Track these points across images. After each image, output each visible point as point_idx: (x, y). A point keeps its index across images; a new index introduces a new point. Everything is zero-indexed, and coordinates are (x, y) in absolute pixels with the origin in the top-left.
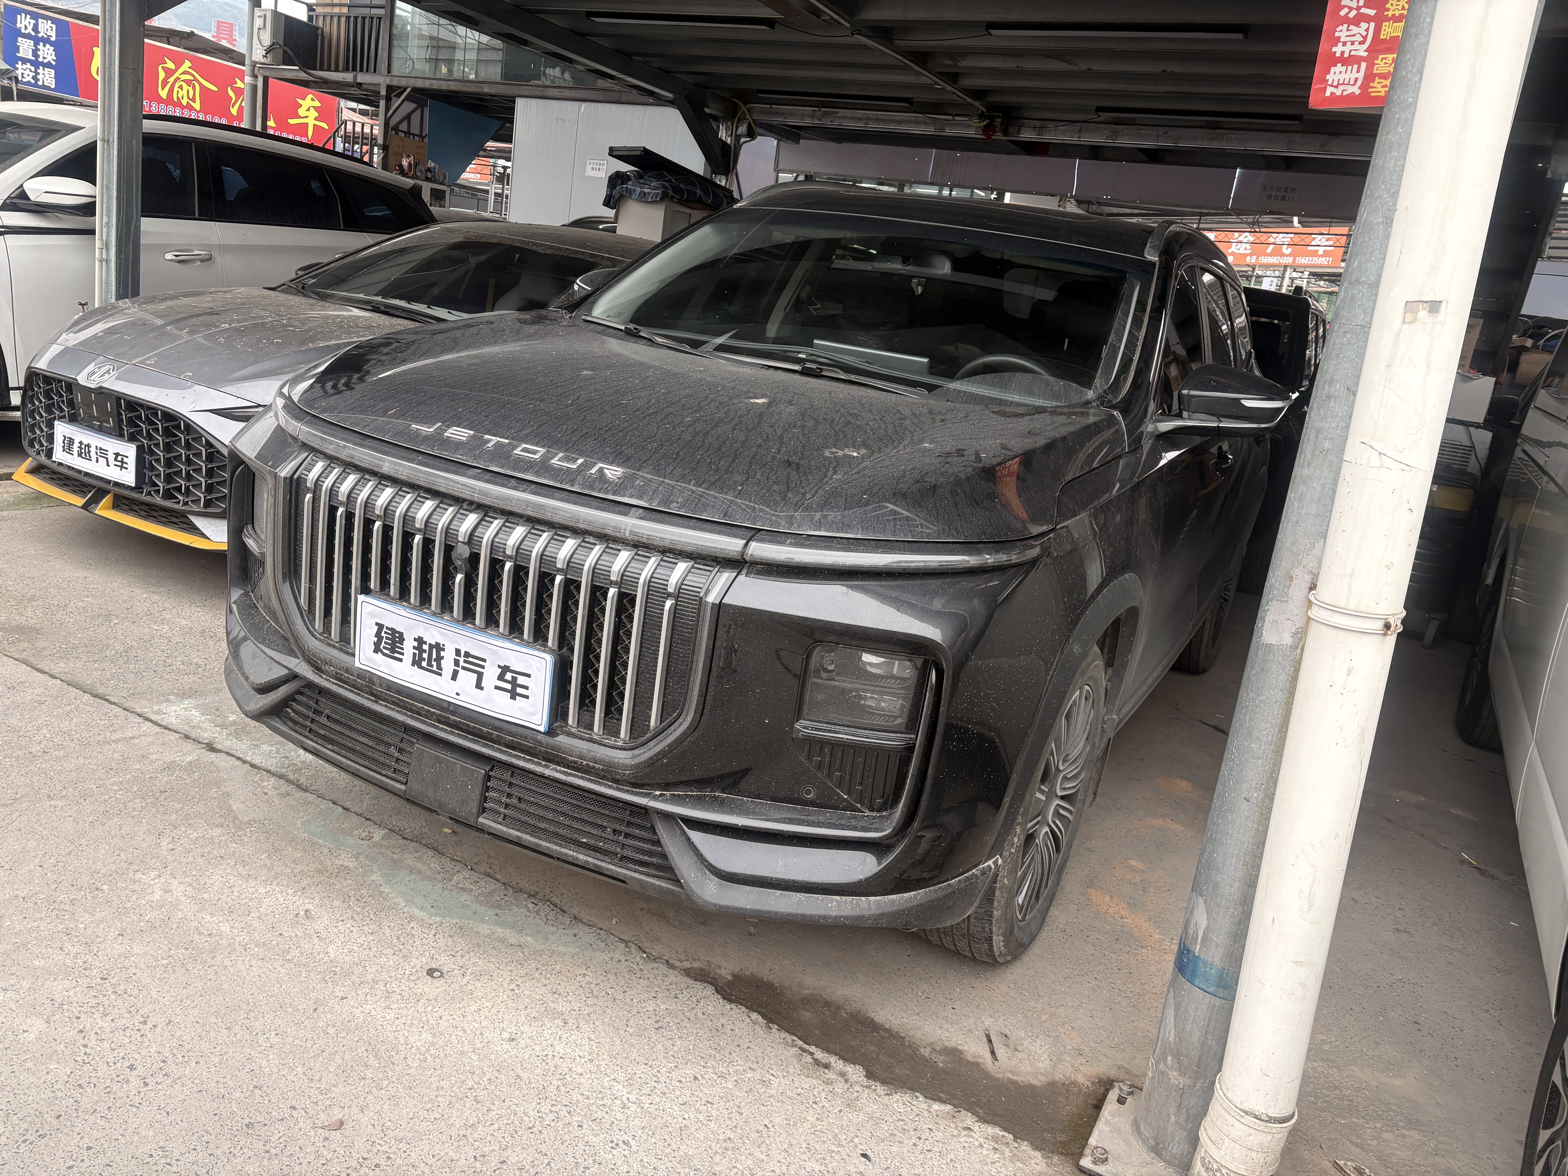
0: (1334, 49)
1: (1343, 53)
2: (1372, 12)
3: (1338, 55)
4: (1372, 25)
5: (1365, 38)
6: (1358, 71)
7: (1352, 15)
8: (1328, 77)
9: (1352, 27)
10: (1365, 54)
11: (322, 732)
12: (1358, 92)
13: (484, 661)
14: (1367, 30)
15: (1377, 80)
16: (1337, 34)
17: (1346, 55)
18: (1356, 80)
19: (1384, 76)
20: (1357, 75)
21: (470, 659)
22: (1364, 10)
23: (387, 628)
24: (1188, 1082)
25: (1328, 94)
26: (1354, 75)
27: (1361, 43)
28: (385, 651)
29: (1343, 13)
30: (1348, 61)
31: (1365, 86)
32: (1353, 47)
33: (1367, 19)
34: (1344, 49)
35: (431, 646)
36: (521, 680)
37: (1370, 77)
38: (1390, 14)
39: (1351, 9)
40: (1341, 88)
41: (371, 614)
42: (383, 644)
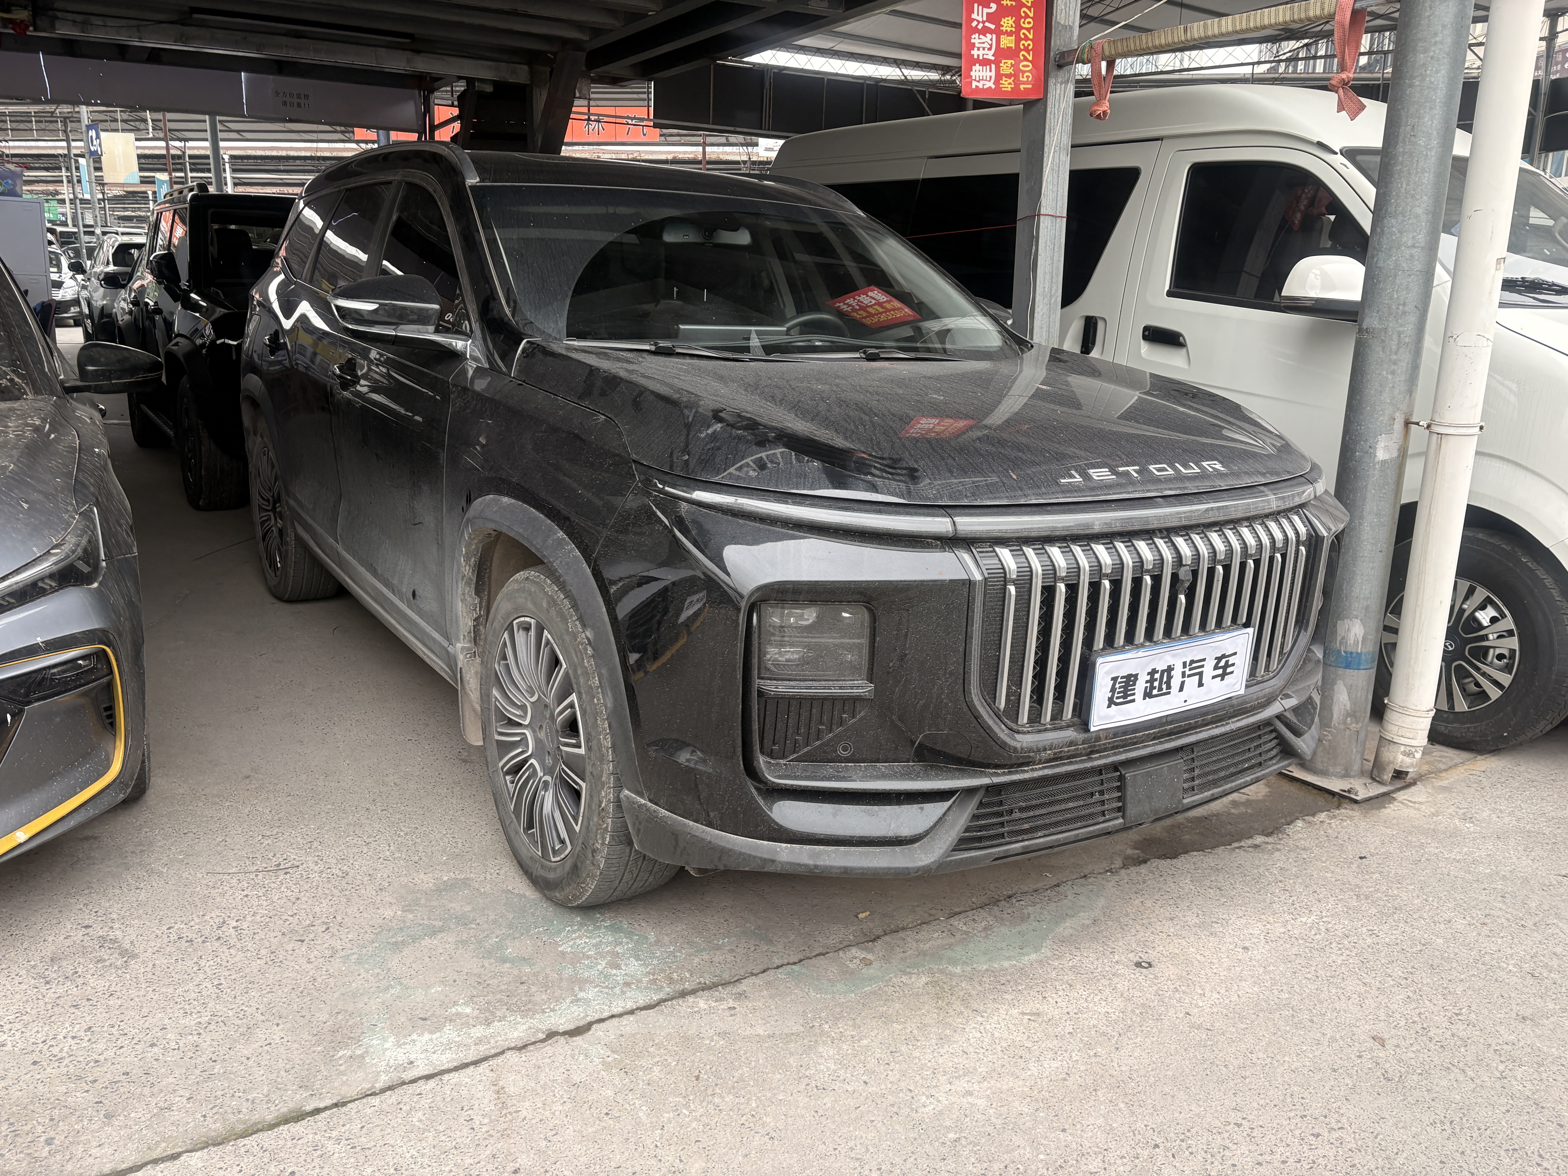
0: (972, 52)
1: (978, 56)
2: (992, 27)
3: (976, 57)
4: (994, 36)
5: (991, 45)
6: (991, 71)
7: (980, 26)
8: (972, 74)
9: (981, 36)
10: (993, 58)
11: (1026, 826)
12: (993, 87)
13: (1204, 660)
14: (991, 40)
15: (1004, 79)
16: (973, 41)
17: (981, 58)
18: (991, 77)
19: (1008, 76)
20: (991, 74)
21: (1194, 665)
22: (987, 24)
23: (1122, 678)
24: (1360, 725)
25: (974, 87)
26: (989, 74)
27: (990, 49)
28: (1118, 701)
29: (974, 24)
30: (985, 62)
31: (997, 82)
32: (984, 52)
33: (991, 31)
34: (978, 52)
35: (1163, 672)
36: (1231, 660)
37: (999, 76)
38: (1004, 29)
39: (979, 22)
40: (982, 82)
41: (1107, 673)
42: (1116, 695)
